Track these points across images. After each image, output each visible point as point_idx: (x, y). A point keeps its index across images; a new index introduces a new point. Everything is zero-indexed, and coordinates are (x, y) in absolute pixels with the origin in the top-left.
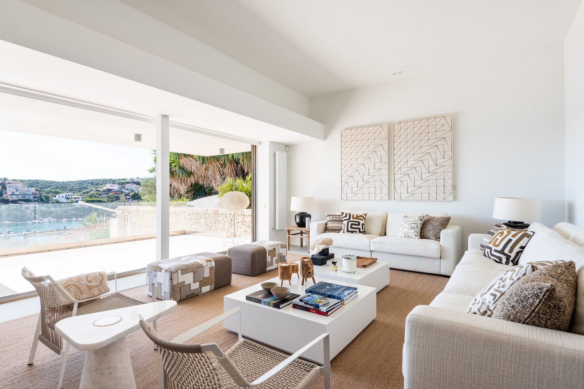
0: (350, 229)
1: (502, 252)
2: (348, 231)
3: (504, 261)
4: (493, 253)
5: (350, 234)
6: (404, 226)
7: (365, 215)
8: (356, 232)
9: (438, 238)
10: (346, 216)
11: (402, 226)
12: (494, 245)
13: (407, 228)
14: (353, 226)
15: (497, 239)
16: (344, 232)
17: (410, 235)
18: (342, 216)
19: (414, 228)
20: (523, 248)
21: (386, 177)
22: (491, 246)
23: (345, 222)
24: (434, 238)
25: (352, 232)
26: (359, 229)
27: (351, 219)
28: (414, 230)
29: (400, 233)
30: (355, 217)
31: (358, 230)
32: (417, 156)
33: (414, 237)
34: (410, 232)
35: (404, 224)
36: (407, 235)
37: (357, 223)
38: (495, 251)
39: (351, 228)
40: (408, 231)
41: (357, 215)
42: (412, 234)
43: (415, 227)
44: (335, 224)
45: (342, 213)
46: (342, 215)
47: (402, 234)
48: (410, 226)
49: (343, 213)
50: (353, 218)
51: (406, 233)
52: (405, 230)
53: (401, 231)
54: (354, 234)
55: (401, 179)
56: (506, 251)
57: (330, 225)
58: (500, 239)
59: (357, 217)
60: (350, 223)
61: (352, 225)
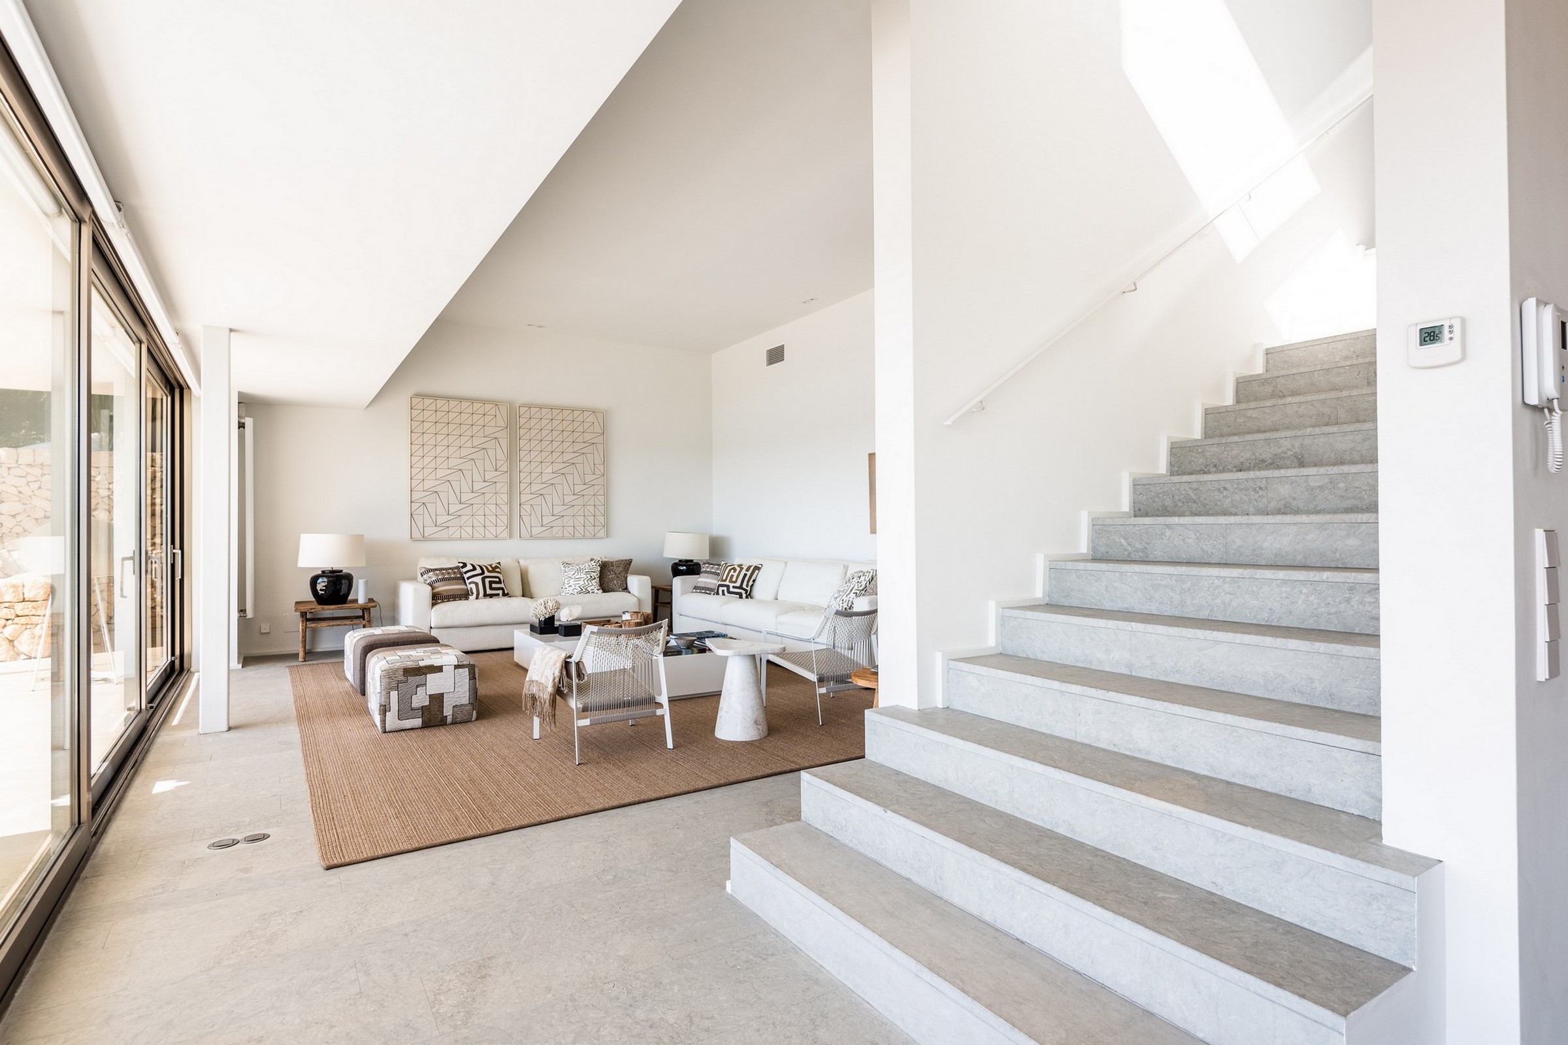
0: (489, 592)
1: (741, 587)
2: (485, 595)
3: (744, 595)
4: (732, 589)
5: (488, 600)
6: (579, 576)
7: (499, 563)
8: (498, 595)
9: (626, 589)
10: (474, 569)
11: (573, 577)
12: (731, 581)
13: (582, 579)
14: (494, 586)
15: (732, 576)
16: (477, 598)
17: (589, 589)
18: (464, 570)
19: (595, 579)
20: (754, 581)
21: (505, 497)
22: (727, 583)
23: (478, 579)
24: (621, 589)
25: (491, 596)
26: (502, 589)
27: (487, 574)
28: (595, 580)
29: (571, 588)
30: (490, 569)
31: (500, 592)
32: (557, 467)
33: (596, 591)
34: (591, 584)
35: (577, 574)
36: (584, 590)
37: (497, 580)
38: (734, 587)
39: (491, 588)
40: (587, 584)
41: (491, 565)
42: (593, 587)
43: (596, 577)
44: (452, 585)
45: (461, 565)
46: (462, 567)
47: (575, 590)
48: (588, 576)
49: (465, 565)
50: (489, 571)
51: (583, 587)
52: (581, 583)
53: (573, 586)
54: (494, 600)
55: (530, 503)
56: (744, 586)
57: (442, 588)
58: (736, 574)
59: (494, 570)
60: (487, 580)
61: (491, 583)
